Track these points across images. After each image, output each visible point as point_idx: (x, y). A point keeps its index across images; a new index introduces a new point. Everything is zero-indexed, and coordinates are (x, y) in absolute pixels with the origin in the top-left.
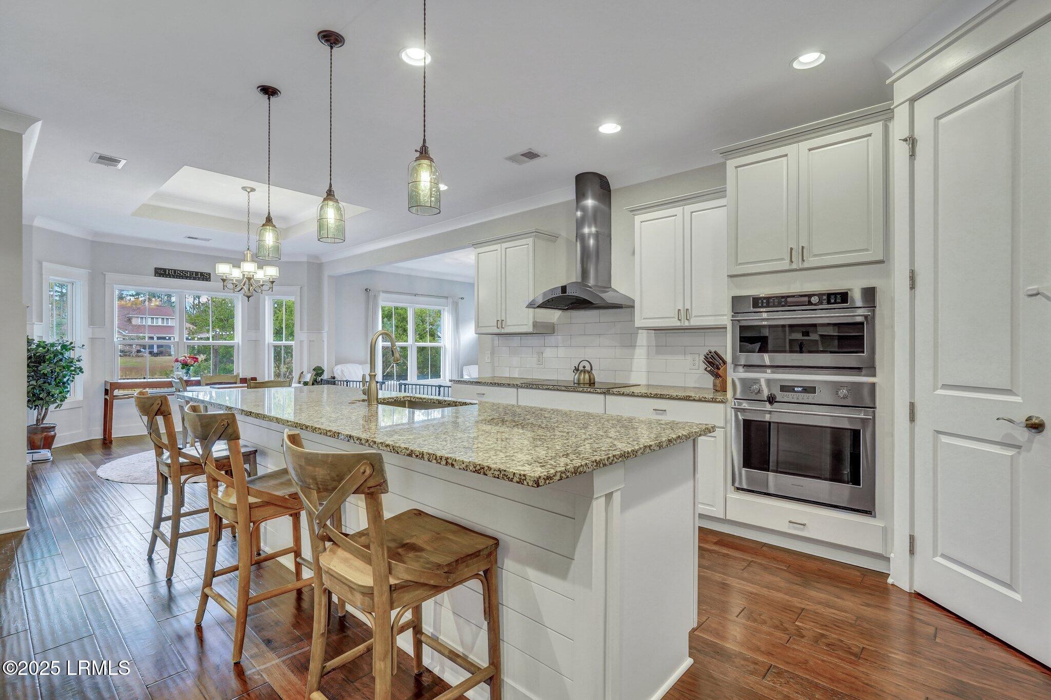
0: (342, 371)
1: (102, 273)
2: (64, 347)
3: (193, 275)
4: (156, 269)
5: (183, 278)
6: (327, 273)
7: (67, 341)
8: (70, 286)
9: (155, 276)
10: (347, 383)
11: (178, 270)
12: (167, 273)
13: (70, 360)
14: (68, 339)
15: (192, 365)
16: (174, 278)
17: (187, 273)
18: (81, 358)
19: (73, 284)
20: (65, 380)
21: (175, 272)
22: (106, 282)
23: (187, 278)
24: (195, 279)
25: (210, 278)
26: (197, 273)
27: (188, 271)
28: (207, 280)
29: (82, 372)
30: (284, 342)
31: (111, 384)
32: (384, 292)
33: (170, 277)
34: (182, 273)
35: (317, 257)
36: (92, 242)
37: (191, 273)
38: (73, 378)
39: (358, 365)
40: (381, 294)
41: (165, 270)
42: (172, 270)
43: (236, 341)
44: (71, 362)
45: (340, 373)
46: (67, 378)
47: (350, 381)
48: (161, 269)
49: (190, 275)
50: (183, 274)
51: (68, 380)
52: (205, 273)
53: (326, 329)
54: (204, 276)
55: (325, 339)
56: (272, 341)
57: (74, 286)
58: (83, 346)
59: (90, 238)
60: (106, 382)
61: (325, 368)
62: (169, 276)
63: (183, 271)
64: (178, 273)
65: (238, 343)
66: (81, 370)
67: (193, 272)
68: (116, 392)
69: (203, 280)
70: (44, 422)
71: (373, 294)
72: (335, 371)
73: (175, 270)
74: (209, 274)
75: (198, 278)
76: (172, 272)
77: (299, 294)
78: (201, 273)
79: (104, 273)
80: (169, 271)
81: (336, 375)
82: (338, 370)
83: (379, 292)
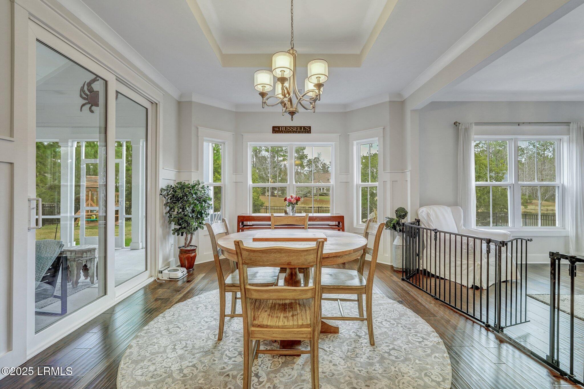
0: (428, 215)
4: (274, 127)
5: (291, 133)
6: (410, 107)
9: (273, 133)
10: (436, 233)
11: (288, 127)
12: (280, 130)
16: (285, 133)
17: (294, 128)
21: (286, 129)
22: (244, 140)
23: (294, 132)
24: (299, 132)
25: (310, 130)
26: (301, 127)
27: (294, 127)
28: (308, 133)
30: (370, 183)
32: (477, 124)
33: (282, 133)
34: (291, 128)
35: (399, 95)
36: (236, 113)
39: (446, 207)
40: (474, 128)
41: (279, 127)
42: (283, 127)
43: (331, 183)
45: (425, 217)
47: (440, 232)
48: (277, 127)
49: (296, 130)
50: (291, 129)
52: (306, 127)
53: (409, 168)
54: (306, 129)
55: (409, 179)
56: (360, 183)
59: (234, 110)
61: (409, 210)
62: (282, 132)
63: (291, 127)
65: (333, 185)
67: (298, 127)
69: (305, 133)
70: (190, 246)
71: (463, 127)
72: (420, 212)
73: (286, 127)
74: (310, 127)
75: (302, 131)
76: (283, 129)
77: (382, 135)
78: (304, 127)
79: (242, 134)
80: (282, 128)
81: (420, 218)
82: (423, 213)
83: (471, 123)
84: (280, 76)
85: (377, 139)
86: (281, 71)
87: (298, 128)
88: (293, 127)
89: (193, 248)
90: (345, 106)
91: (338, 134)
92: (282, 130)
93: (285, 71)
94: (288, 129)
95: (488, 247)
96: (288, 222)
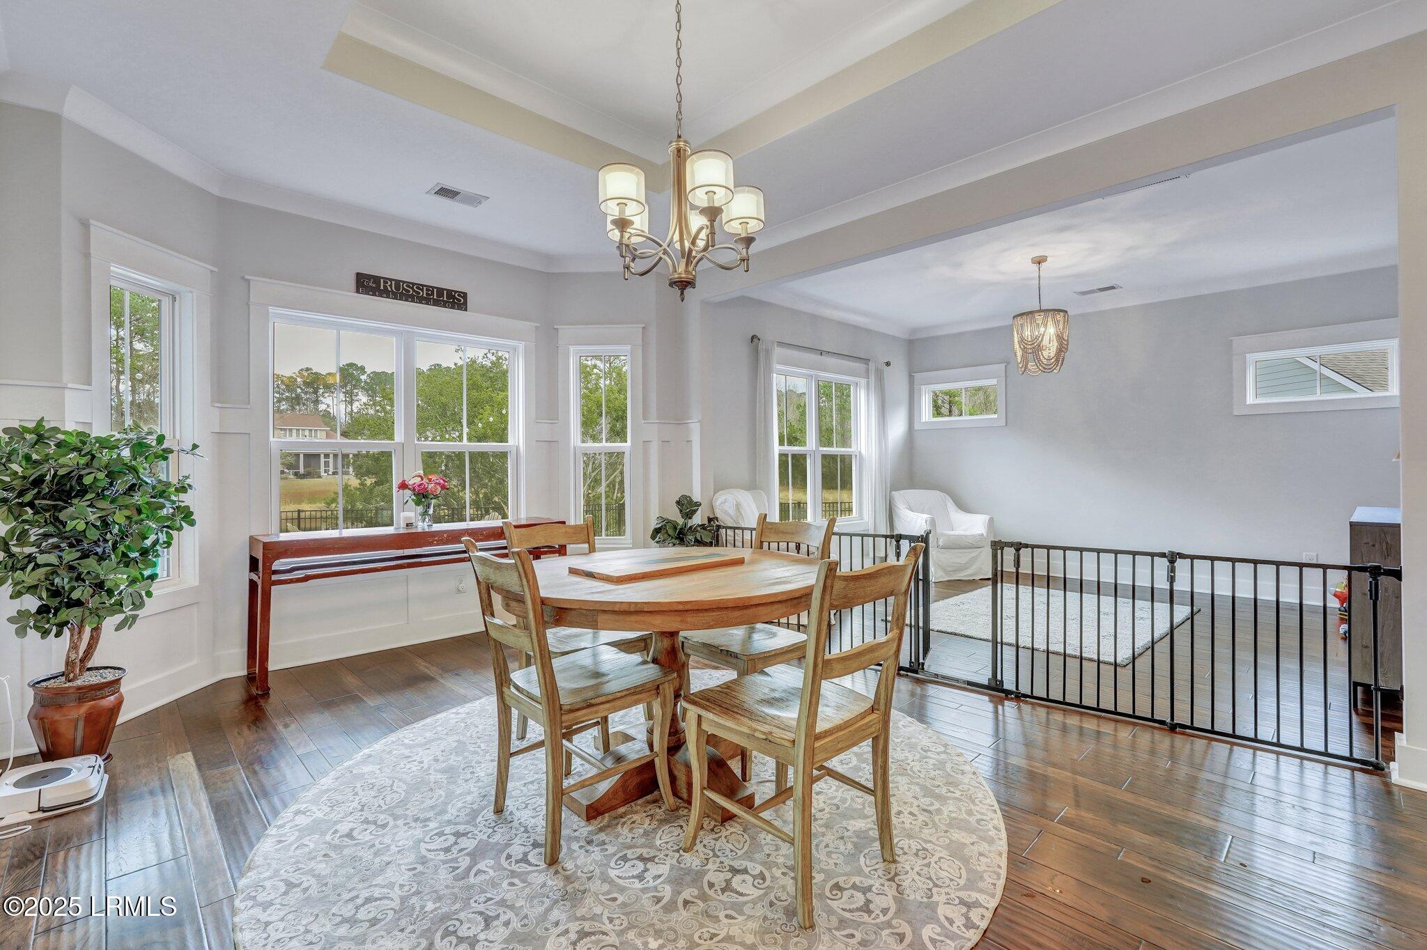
1: (243, 278)
2: (139, 447)
3: (433, 294)
4: (359, 276)
5: (413, 301)
7: (150, 433)
8: (166, 303)
9: (358, 291)
11: (404, 282)
12: (382, 288)
13: (160, 487)
14: (152, 429)
15: (436, 497)
16: (396, 298)
17: (422, 290)
18: (188, 481)
19: (174, 299)
20: (148, 542)
21: (397, 287)
22: (252, 299)
23: (421, 300)
24: (437, 303)
25: (465, 303)
26: (440, 291)
27: (423, 286)
28: (460, 308)
29: (192, 523)
30: (605, 444)
31: (266, 545)
33: (388, 297)
34: (412, 288)
36: (221, 201)
37: (430, 289)
38: (170, 536)
39: (745, 492)
40: (778, 352)
41: (377, 279)
42: (391, 280)
43: (512, 441)
44: (162, 494)
46: (152, 538)
48: (369, 277)
49: (427, 294)
50: (414, 291)
51: (156, 542)
52: (456, 292)
54: (454, 297)
55: (696, 438)
56: (580, 444)
57: (177, 304)
58: (195, 446)
59: (215, 191)
60: (253, 540)
61: (701, 501)
62: (385, 293)
63: (414, 284)
64: (404, 289)
65: (518, 448)
66: (187, 515)
67: (433, 288)
68: (277, 565)
69: (453, 308)
70: (89, 669)
71: (764, 347)
72: (718, 503)
73: (398, 282)
74: (465, 295)
75: (443, 301)
76: (391, 286)
77: (640, 342)
78: (449, 292)
79: (247, 277)
80: (385, 282)
81: (719, 514)
82: (727, 504)
83: (773, 343)
84: (705, 205)
85: (629, 347)
86: (706, 193)
87: (433, 292)
88: (421, 286)
89: (110, 676)
90: (549, 258)
91: (533, 324)
92: (385, 286)
93: (715, 193)
94: (406, 290)
95: (898, 547)
96: (546, 541)
